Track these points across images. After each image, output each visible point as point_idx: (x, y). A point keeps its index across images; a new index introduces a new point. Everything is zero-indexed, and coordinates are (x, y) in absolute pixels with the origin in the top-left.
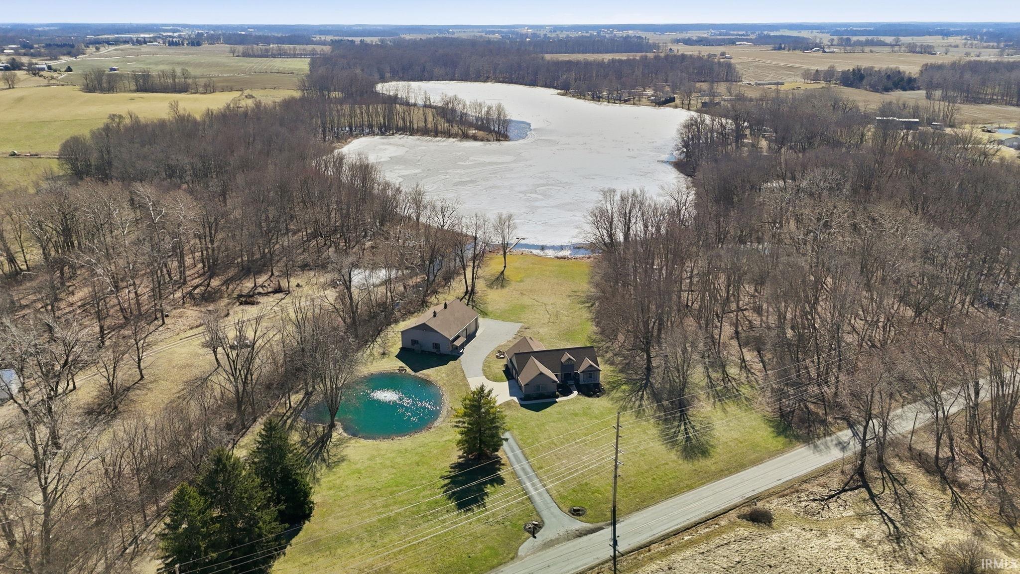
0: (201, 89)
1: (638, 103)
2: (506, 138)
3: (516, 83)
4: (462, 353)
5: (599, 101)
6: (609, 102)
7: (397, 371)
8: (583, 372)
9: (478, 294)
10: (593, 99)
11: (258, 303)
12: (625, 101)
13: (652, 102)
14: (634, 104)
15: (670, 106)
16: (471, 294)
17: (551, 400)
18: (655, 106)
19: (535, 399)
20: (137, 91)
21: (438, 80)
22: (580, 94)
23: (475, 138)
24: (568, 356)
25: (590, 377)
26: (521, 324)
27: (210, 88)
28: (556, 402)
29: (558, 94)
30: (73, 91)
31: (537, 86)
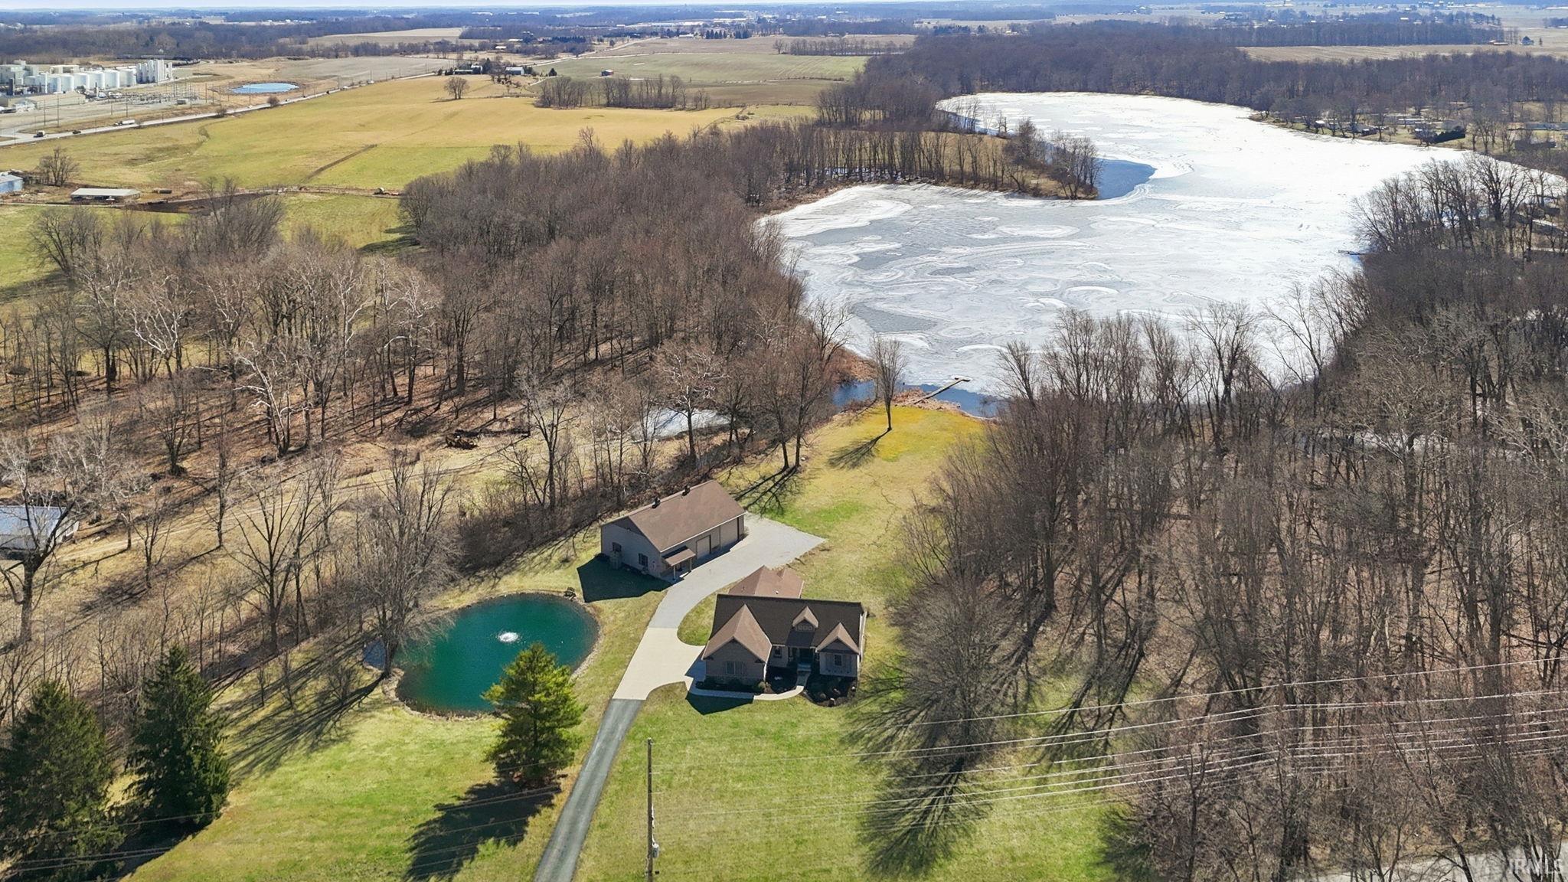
0: (689, 105)
1: (1387, 137)
2: (1091, 193)
3: (1188, 97)
4: (682, 579)
5: (1317, 132)
6: (1334, 135)
7: (562, 595)
8: (823, 650)
9: (801, 475)
10: (1308, 129)
11: (473, 447)
12: (1365, 134)
13: (1418, 136)
14: (1381, 139)
15: (1450, 146)
16: (789, 472)
17: (744, 695)
18: (1420, 145)
19: (723, 688)
20: (608, 105)
21: (1058, 91)
22: (1285, 120)
23: (1037, 193)
24: (808, 614)
25: (838, 663)
26: (822, 540)
27: (701, 103)
28: (750, 701)
29: (1251, 118)
30: (524, 106)
31: (1223, 102)
